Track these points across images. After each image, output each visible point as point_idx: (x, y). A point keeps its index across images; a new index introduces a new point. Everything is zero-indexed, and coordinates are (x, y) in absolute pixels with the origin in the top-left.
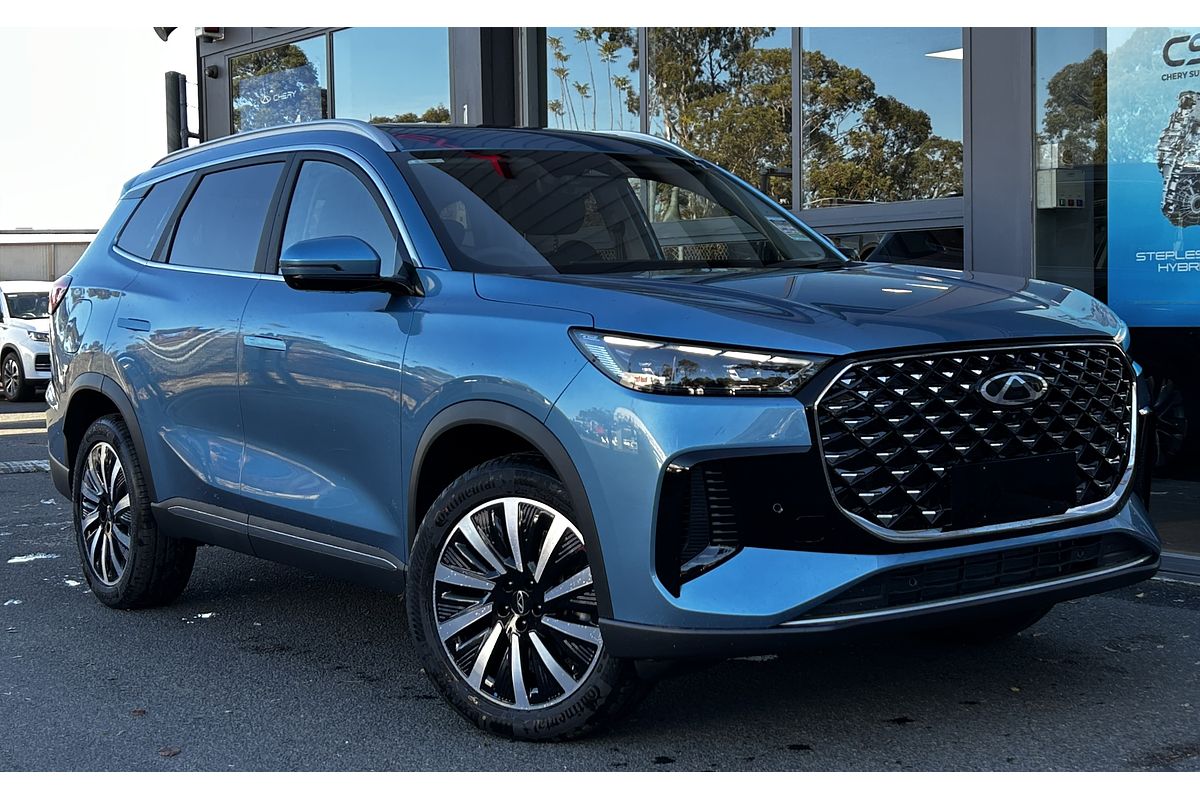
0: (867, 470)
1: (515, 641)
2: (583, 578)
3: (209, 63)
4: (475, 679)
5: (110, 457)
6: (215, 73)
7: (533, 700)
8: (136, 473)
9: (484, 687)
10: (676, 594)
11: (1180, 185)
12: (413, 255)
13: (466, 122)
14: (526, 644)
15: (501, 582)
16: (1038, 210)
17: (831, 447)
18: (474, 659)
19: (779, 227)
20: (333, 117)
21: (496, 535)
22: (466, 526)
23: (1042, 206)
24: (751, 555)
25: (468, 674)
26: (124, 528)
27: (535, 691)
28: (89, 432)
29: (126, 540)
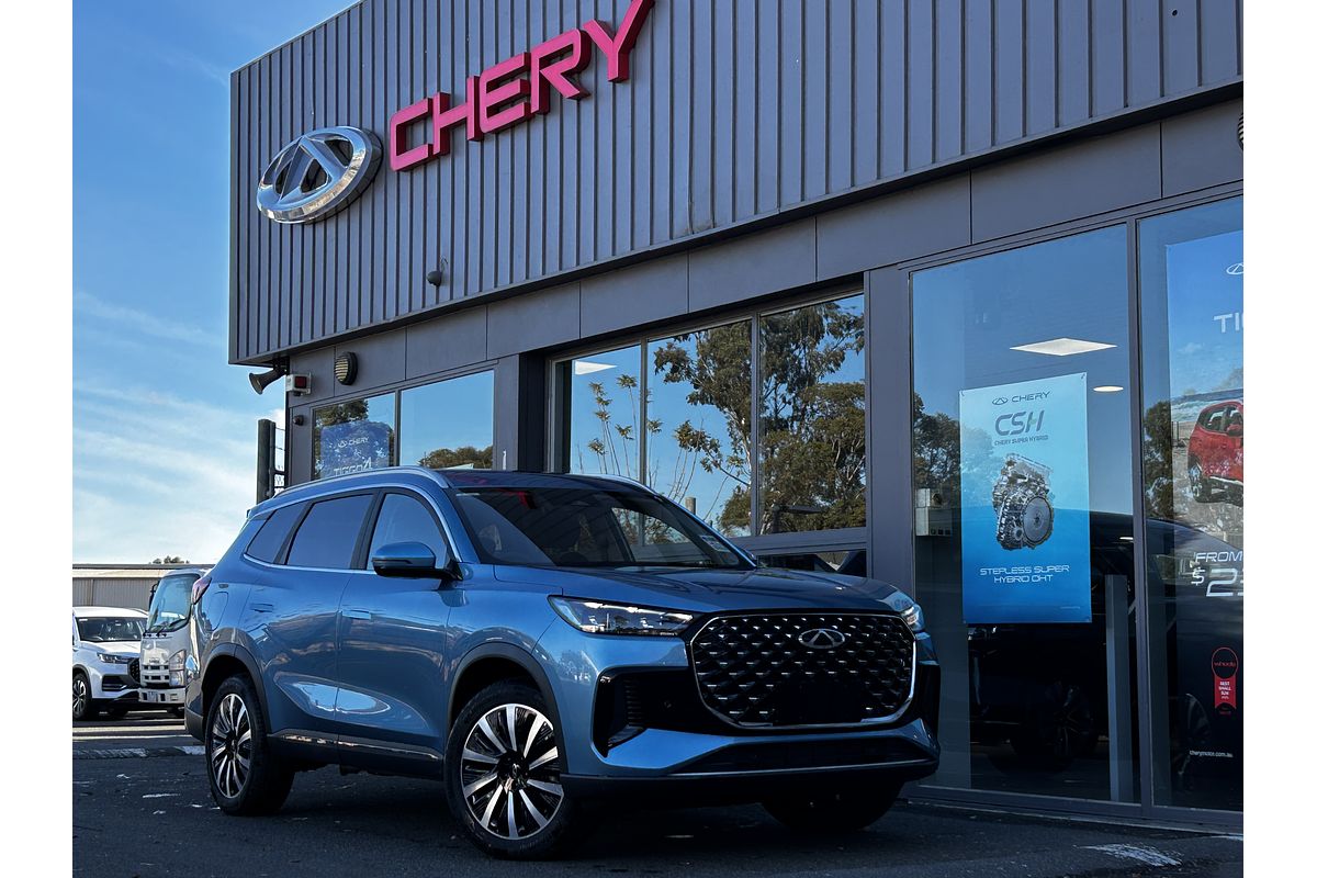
0: (724, 683)
1: (511, 794)
2: (553, 754)
3: (296, 412)
4: (485, 822)
5: (238, 705)
6: (301, 421)
7: (521, 834)
8: (257, 714)
9: (490, 826)
10: (605, 755)
11: (1007, 520)
12: (457, 556)
13: (504, 468)
14: (518, 799)
15: (503, 758)
16: (916, 537)
17: (700, 669)
18: (485, 809)
19: (709, 543)
20: (398, 465)
21: (501, 729)
22: (483, 723)
23: (918, 534)
24: (651, 733)
25: (480, 819)
26: (245, 754)
27: (523, 828)
28: (222, 687)
29: (247, 763)
